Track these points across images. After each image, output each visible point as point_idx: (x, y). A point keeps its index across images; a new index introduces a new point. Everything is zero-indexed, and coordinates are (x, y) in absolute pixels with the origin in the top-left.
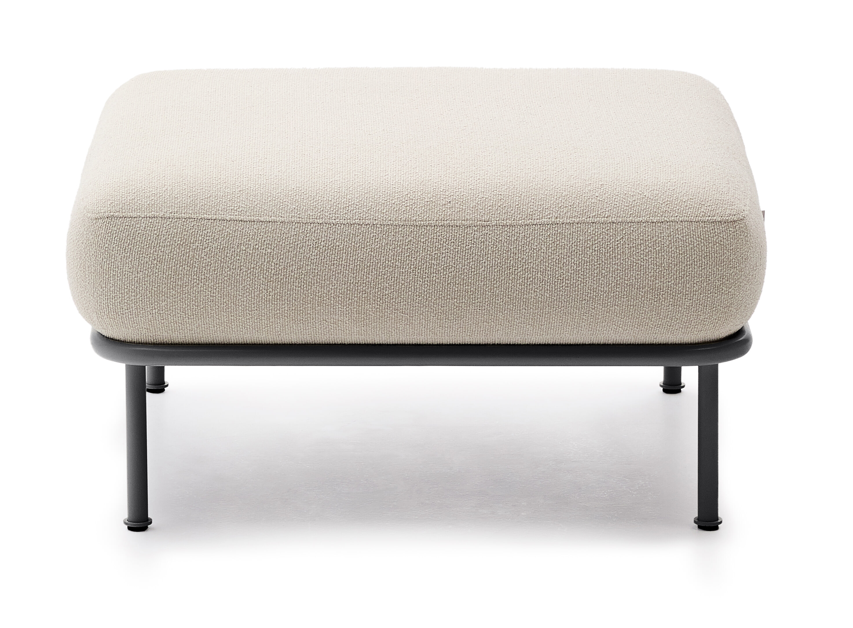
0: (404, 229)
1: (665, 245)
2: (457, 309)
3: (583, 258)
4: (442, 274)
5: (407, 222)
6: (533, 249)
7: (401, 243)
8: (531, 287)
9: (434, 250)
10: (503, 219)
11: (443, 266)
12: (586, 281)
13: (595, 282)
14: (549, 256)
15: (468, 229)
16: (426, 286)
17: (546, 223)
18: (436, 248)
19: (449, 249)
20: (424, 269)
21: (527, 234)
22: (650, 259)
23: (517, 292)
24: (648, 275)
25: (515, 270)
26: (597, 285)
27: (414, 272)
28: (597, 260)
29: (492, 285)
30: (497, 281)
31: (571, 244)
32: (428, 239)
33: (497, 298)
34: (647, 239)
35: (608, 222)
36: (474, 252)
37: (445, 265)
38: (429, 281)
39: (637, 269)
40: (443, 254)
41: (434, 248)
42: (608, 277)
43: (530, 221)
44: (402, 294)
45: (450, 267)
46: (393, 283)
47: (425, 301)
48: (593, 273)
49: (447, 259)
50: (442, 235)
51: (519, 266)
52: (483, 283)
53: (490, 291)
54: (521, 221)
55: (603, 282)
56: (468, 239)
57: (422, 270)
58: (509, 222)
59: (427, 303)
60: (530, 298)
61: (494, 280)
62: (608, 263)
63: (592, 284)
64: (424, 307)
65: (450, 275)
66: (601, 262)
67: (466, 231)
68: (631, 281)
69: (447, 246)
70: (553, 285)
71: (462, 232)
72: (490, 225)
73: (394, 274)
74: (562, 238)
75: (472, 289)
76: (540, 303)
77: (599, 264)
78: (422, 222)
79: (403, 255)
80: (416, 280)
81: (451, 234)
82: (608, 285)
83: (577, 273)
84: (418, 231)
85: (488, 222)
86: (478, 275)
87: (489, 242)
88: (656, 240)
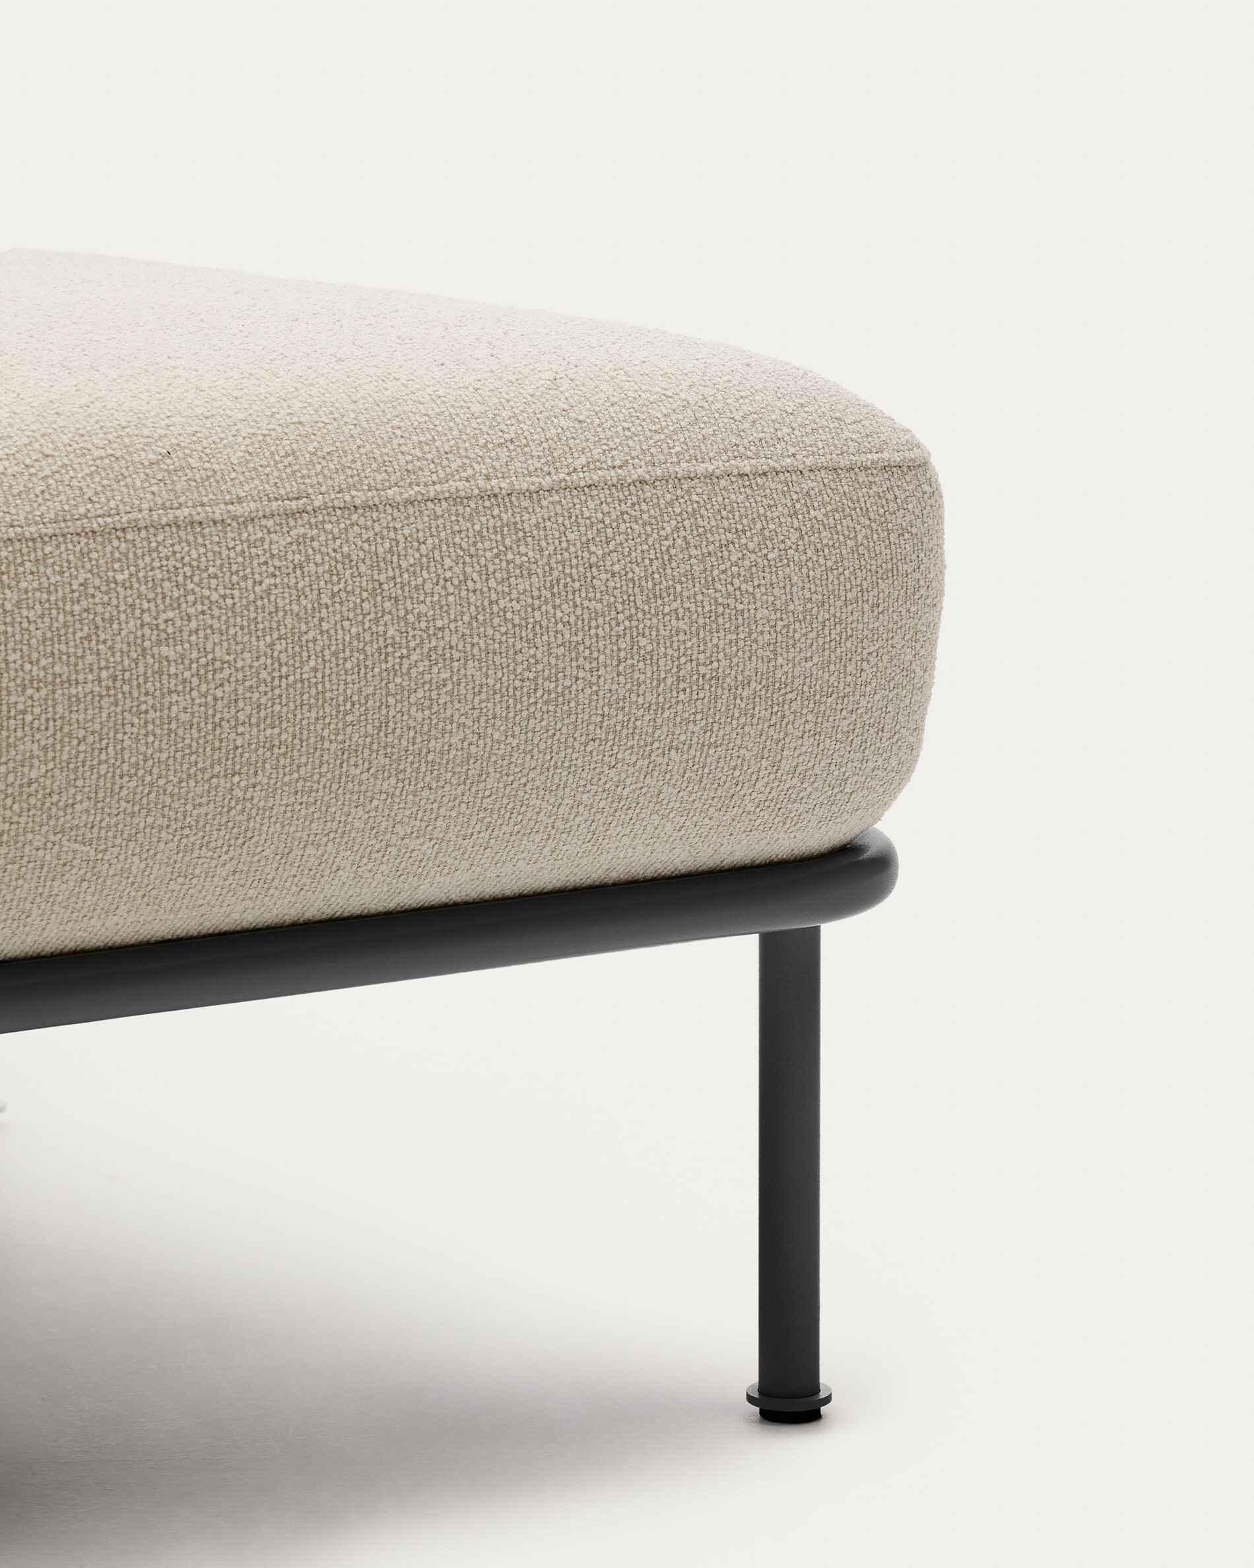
0: (58, 546)
1: (788, 543)
2: (239, 807)
3: (586, 603)
4: (195, 693)
5: (63, 525)
6: (442, 582)
7: (60, 594)
8: (449, 713)
9: (162, 607)
10: (337, 489)
11: (194, 666)
12: (599, 677)
13: (622, 679)
14: (491, 603)
15: (250, 528)
16: (151, 739)
17: (462, 494)
18: (168, 601)
19: (206, 602)
20: (141, 680)
21: (418, 531)
22: (757, 590)
23: (412, 733)
24: (756, 641)
25: (402, 658)
26: (628, 686)
27: (112, 692)
28: (623, 603)
29: (341, 716)
30: (353, 704)
31: (545, 560)
32: (138, 571)
33: (352, 761)
34: (740, 527)
35: (630, 481)
36: (281, 604)
37: (203, 661)
38: (158, 722)
39: (727, 625)
40: (189, 620)
41: (159, 601)
42: (655, 658)
43: (417, 489)
44: (79, 774)
45: (218, 665)
46: (51, 741)
47: (146, 791)
48: (615, 648)
49: (206, 637)
50: (174, 553)
51: (412, 644)
52: (314, 715)
53: (333, 737)
54: (390, 492)
55: (642, 677)
56: (255, 563)
57: (135, 683)
58: (360, 497)
59: (153, 795)
60: (446, 748)
61: (345, 701)
62: (653, 611)
63: (615, 687)
64: (144, 812)
65: (219, 693)
66: (633, 611)
67: (245, 535)
68: (715, 665)
69: (197, 589)
70: (511, 701)
71: (233, 539)
72: (309, 508)
73: (54, 707)
74: (519, 540)
75: (284, 737)
76: (472, 761)
77: (630, 618)
78: (109, 520)
79: (70, 636)
80: (120, 722)
81: (202, 550)
82: (655, 683)
83: (574, 655)
84: (100, 548)
85: (301, 502)
86: (299, 685)
87: (317, 564)
88: (763, 529)
